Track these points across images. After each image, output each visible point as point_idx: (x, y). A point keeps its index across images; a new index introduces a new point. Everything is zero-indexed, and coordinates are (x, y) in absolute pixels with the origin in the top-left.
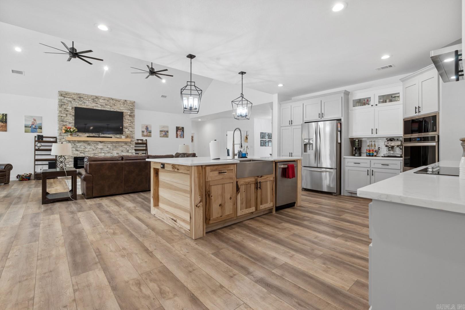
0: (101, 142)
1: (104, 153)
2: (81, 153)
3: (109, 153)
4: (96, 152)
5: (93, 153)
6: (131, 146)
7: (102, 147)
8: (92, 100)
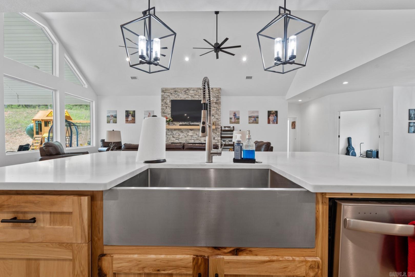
0: (191, 130)
1: (193, 139)
2: (176, 139)
3: (197, 139)
4: (187, 139)
5: (185, 140)
6: (217, 133)
7: (192, 134)
8: (184, 92)
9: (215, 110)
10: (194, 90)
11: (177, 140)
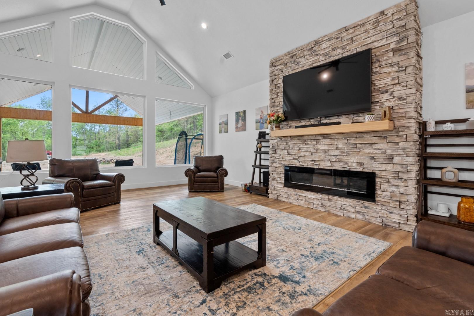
0: (325, 136)
1: (329, 160)
2: (294, 159)
3: (340, 161)
4: (315, 158)
5: (311, 161)
6: (401, 144)
7: (326, 147)
8: (309, 53)
9: (392, 74)
10: (329, 40)
11: (296, 161)
